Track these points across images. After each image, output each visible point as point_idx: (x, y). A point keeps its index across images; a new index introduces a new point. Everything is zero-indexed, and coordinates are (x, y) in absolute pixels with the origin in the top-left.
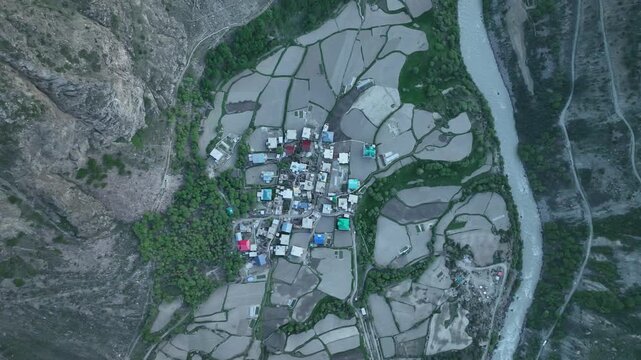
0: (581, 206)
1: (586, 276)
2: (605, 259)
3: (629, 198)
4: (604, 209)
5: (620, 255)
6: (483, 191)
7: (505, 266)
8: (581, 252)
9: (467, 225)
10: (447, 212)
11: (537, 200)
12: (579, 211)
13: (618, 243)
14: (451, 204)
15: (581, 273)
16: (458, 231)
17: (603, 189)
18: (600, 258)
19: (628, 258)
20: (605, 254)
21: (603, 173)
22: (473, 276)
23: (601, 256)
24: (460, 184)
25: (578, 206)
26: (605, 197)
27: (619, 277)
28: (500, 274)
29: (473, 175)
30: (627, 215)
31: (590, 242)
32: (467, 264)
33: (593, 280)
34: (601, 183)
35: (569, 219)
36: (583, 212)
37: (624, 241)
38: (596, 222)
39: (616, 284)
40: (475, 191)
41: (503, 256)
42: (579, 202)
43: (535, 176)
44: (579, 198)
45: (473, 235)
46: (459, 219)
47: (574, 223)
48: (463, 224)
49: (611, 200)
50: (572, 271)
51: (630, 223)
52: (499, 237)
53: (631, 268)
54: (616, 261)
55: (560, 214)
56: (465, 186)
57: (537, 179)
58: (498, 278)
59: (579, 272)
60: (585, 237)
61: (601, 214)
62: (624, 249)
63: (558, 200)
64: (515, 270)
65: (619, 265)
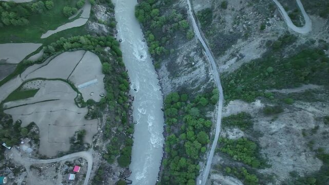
0: (205, 60)
1: (216, 168)
2: (242, 134)
3: (263, 28)
4: (233, 55)
5: (262, 123)
6: (71, 49)
7: (89, 157)
8: (208, 129)
9: (38, 94)
10: (12, 76)
11: (157, 68)
12: (203, 68)
13: (258, 104)
14: (23, 66)
15: (209, 163)
16: (22, 102)
17: (229, 28)
18: (235, 134)
19: (274, 127)
20: (240, 125)
21: (225, 8)
22: (30, 174)
23: (236, 130)
24: (40, 41)
25: (201, 62)
26: (232, 40)
27: (263, 164)
28: (78, 170)
29: (61, 28)
30: (264, 56)
31: (220, 112)
32: (24, 154)
33: (225, 174)
34: (224, 22)
35: (193, 85)
36: (207, 69)
37: (265, 99)
38: (225, 79)
39: (260, 176)
40: (60, 49)
41: (88, 139)
42: (201, 55)
43: (152, 36)
44: (200, 50)
45: (44, 109)
46: (29, 86)
47: (199, 88)
48: (33, 92)
49: (239, 40)
50: (195, 162)
51: (270, 69)
52: (85, 111)
53: (282, 142)
54: (259, 134)
55: (182, 80)
56: (47, 42)
57: (155, 40)
58: (72, 177)
59: (205, 162)
60: (213, 104)
61: (230, 65)
62: (267, 112)
63: (179, 60)
64: (115, 165)
65: (263, 141)
